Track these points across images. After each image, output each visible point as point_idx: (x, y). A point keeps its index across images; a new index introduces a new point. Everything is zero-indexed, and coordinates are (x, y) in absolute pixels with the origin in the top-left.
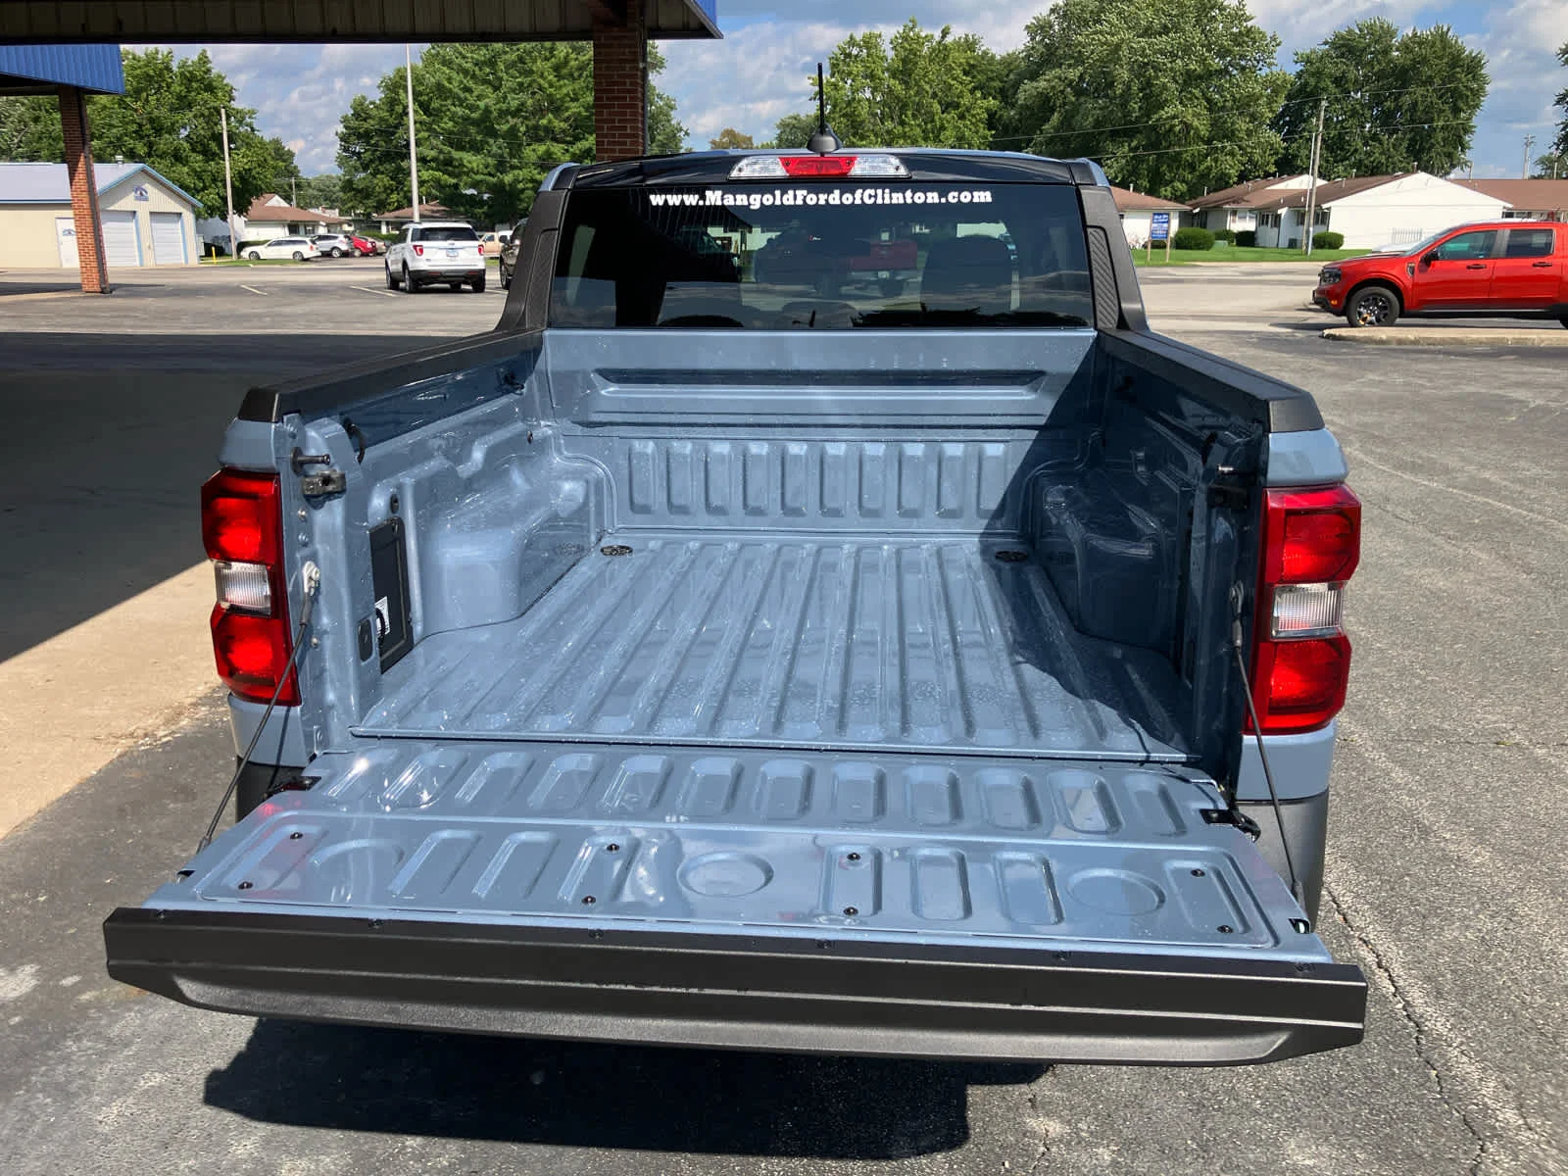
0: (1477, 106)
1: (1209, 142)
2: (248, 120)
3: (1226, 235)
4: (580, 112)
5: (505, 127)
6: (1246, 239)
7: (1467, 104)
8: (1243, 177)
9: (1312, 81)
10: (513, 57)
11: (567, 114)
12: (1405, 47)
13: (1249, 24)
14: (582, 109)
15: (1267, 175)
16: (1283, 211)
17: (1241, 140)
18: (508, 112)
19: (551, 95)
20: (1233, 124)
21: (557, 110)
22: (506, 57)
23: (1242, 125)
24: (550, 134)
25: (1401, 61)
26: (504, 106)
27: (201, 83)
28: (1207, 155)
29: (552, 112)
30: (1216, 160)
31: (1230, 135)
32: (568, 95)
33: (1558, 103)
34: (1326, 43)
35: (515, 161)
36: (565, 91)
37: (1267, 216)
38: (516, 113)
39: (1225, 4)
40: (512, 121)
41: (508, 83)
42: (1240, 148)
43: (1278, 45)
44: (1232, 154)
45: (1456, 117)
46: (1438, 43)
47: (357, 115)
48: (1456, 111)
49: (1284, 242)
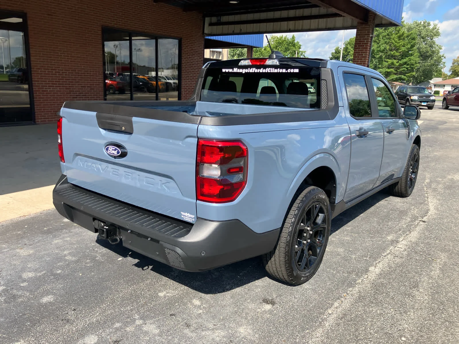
2: (303, 54)
4: (405, 50)
5: (378, 56)
10: (386, 34)
11: (400, 51)
14: (406, 49)
18: (380, 51)
19: (395, 45)
21: (397, 50)
22: (383, 34)
24: (393, 57)
26: (379, 49)
27: (292, 44)
29: (395, 50)
32: (401, 45)
35: (380, 66)
36: (401, 43)
38: (382, 52)
40: (381, 54)
41: (382, 41)
47: (336, 52)
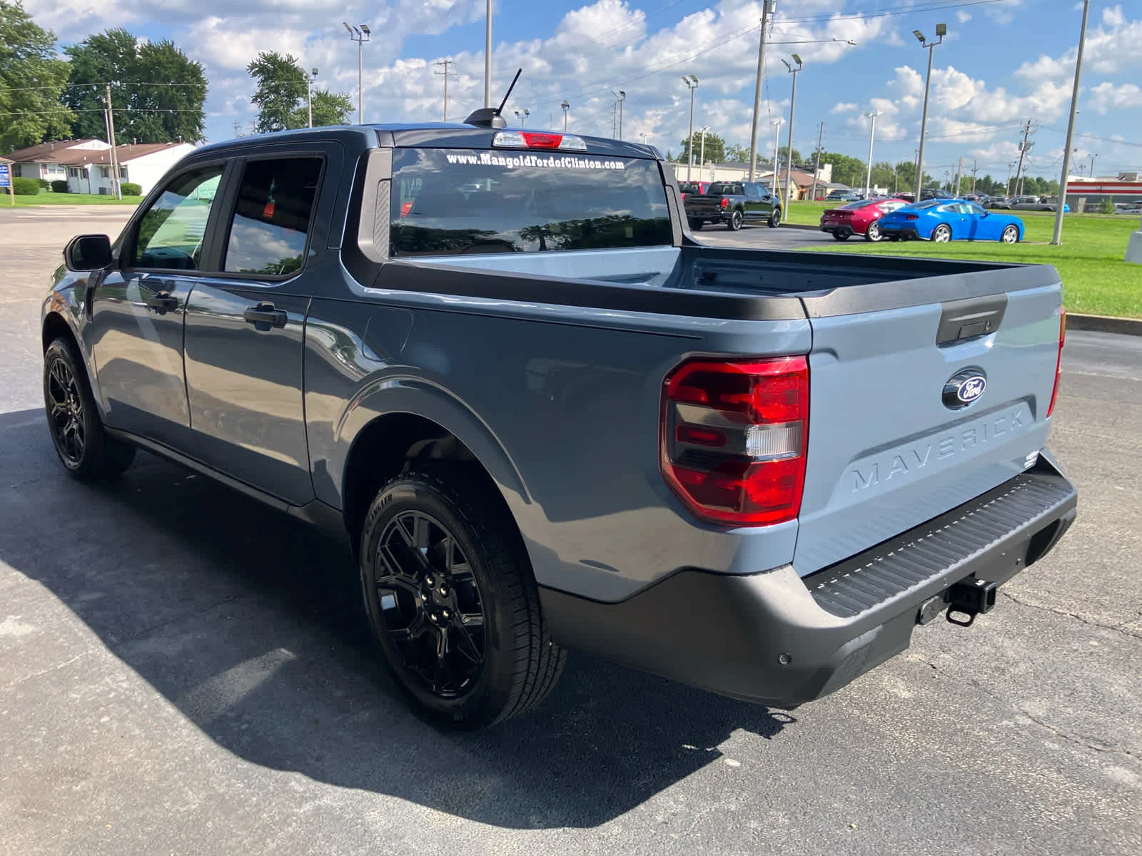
0: (203, 99)
1: (12, 109)
3: (44, 184)
6: (60, 187)
7: (196, 97)
8: (47, 138)
9: (81, 69)
12: (143, 52)
13: (29, 20)
15: (65, 137)
16: (89, 167)
17: (39, 109)
20: (29, 96)
23: (38, 99)
25: (144, 61)
28: (12, 120)
30: (20, 124)
31: (30, 106)
33: (253, 101)
34: (85, 43)
37: (75, 169)
39: (7, 3)
42: (41, 116)
43: (56, 39)
44: (33, 120)
45: (191, 106)
46: (168, 53)
48: (191, 102)
49: (95, 190)
